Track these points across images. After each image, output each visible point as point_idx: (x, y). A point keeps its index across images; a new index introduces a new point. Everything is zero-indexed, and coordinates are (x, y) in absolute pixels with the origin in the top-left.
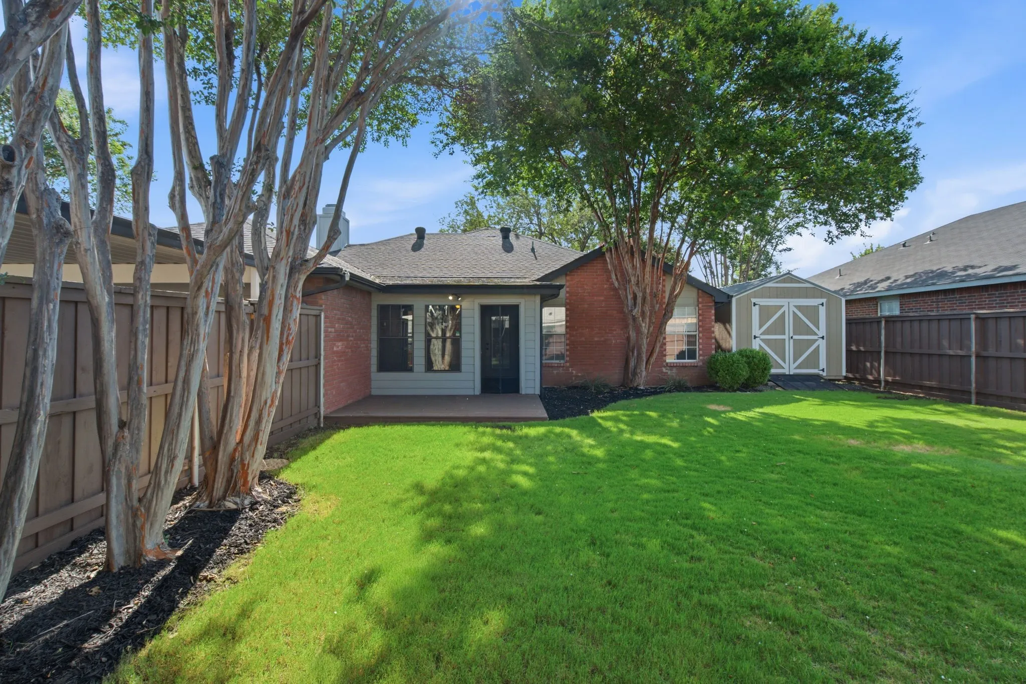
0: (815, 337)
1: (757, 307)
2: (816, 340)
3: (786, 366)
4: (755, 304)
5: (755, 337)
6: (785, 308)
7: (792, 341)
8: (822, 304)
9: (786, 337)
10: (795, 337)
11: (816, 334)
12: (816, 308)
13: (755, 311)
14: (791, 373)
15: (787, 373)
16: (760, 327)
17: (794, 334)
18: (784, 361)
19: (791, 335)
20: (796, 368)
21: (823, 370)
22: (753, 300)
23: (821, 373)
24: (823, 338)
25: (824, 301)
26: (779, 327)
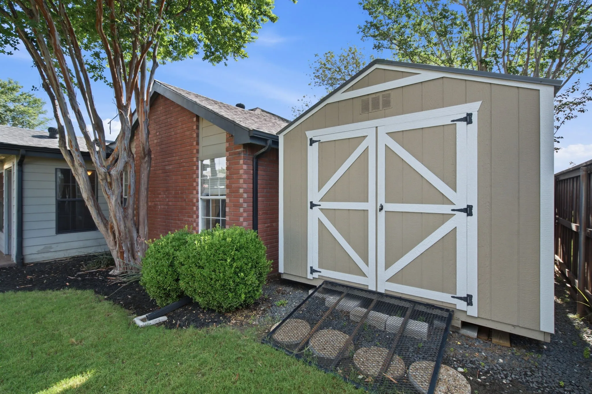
0: (446, 209)
1: (316, 145)
2: (445, 217)
3: (370, 271)
4: (312, 142)
5: (312, 205)
6: (370, 142)
7: (382, 215)
8: (468, 119)
9: (370, 206)
10: (389, 207)
11: (446, 201)
13: (313, 152)
14: (381, 289)
15: (372, 288)
16: (321, 186)
17: (389, 200)
18: (366, 260)
19: (382, 200)
20: (391, 280)
21: (468, 300)
22: (310, 134)
23: (461, 305)
24: (468, 211)
25: (473, 108)
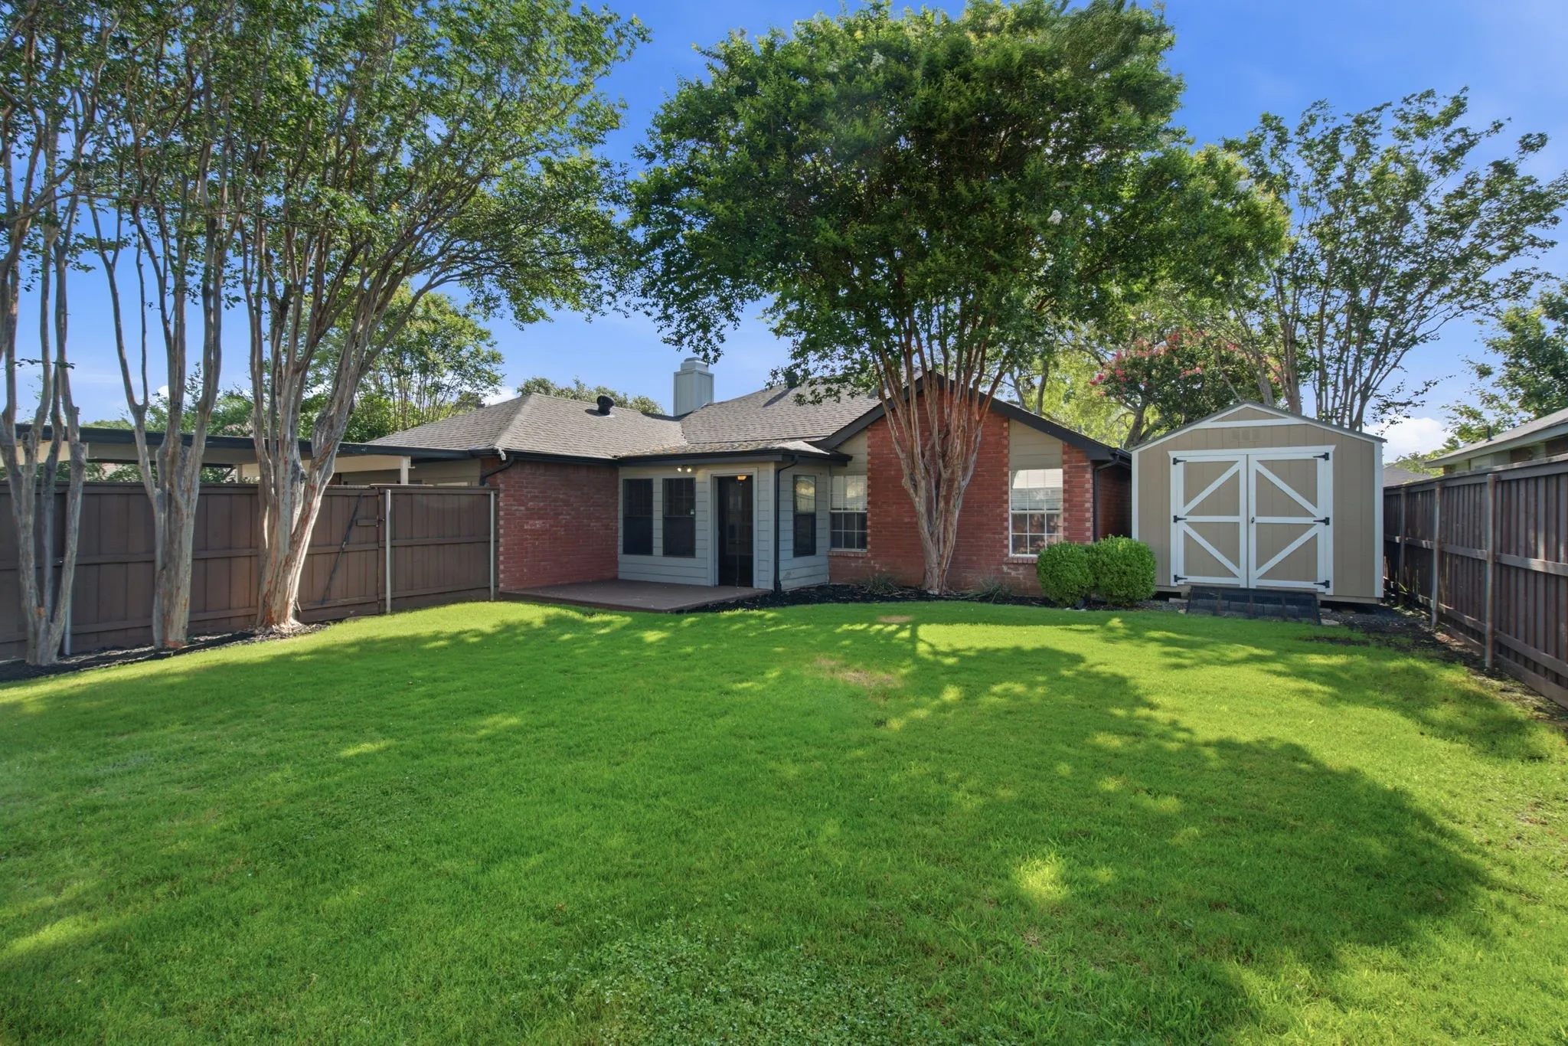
0: (1309, 520)
1: (1180, 466)
2: (1310, 526)
3: (1240, 572)
4: (1176, 461)
5: (1176, 520)
6: (1240, 467)
7: (1252, 526)
8: (1326, 457)
9: (1241, 519)
10: (1260, 520)
11: (1308, 514)
12: (1309, 466)
13: (1177, 474)
14: (1252, 586)
15: (1243, 585)
16: (1187, 502)
17: (1258, 514)
18: (1237, 564)
19: (1253, 513)
20: (1261, 577)
21: (1326, 585)
22: (1173, 454)
23: (1322, 589)
24: (1326, 522)
25: (1330, 449)
26: (1227, 500)
